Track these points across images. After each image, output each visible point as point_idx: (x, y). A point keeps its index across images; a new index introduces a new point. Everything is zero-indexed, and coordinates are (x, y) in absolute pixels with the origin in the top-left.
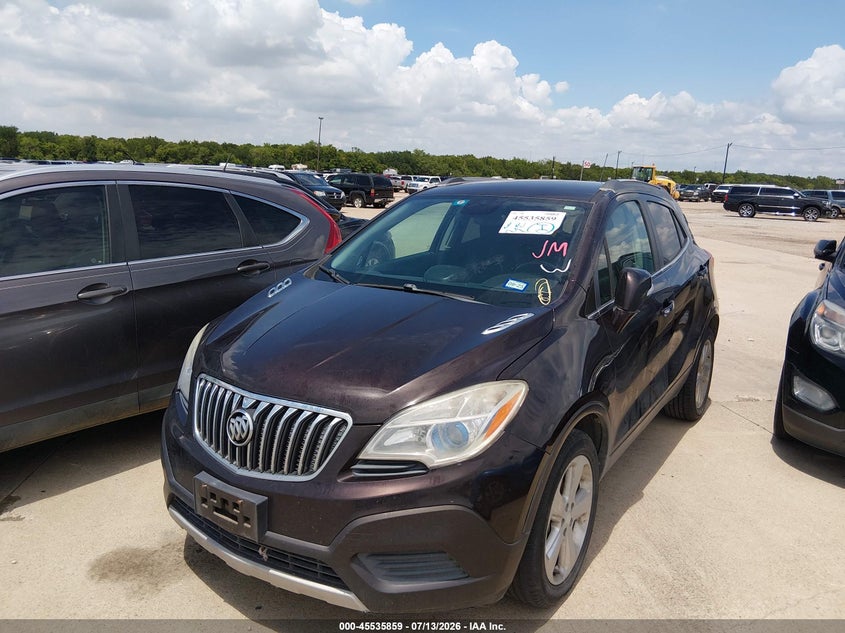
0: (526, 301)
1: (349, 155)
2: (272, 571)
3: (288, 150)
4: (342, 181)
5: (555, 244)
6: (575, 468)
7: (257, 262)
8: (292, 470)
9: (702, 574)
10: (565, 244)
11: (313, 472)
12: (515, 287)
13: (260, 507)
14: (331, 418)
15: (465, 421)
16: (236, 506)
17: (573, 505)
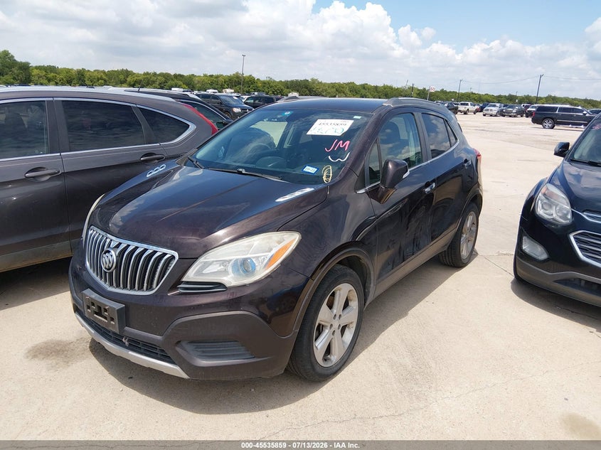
0: (315, 180)
1: (264, 83)
2: (131, 353)
3: (220, 79)
4: (254, 101)
5: (341, 142)
6: (342, 292)
7: (155, 154)
8: (141, 288)
9: (433, 365)
10: (348, 142)
11: (153, 289)
12: (309, 171)
13: (119, 311)
14: (165, 254)
15: (254, 257)
16: (106, 310)
17: (340, 316)
